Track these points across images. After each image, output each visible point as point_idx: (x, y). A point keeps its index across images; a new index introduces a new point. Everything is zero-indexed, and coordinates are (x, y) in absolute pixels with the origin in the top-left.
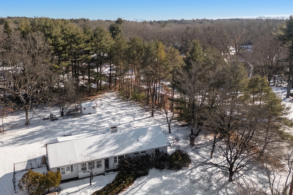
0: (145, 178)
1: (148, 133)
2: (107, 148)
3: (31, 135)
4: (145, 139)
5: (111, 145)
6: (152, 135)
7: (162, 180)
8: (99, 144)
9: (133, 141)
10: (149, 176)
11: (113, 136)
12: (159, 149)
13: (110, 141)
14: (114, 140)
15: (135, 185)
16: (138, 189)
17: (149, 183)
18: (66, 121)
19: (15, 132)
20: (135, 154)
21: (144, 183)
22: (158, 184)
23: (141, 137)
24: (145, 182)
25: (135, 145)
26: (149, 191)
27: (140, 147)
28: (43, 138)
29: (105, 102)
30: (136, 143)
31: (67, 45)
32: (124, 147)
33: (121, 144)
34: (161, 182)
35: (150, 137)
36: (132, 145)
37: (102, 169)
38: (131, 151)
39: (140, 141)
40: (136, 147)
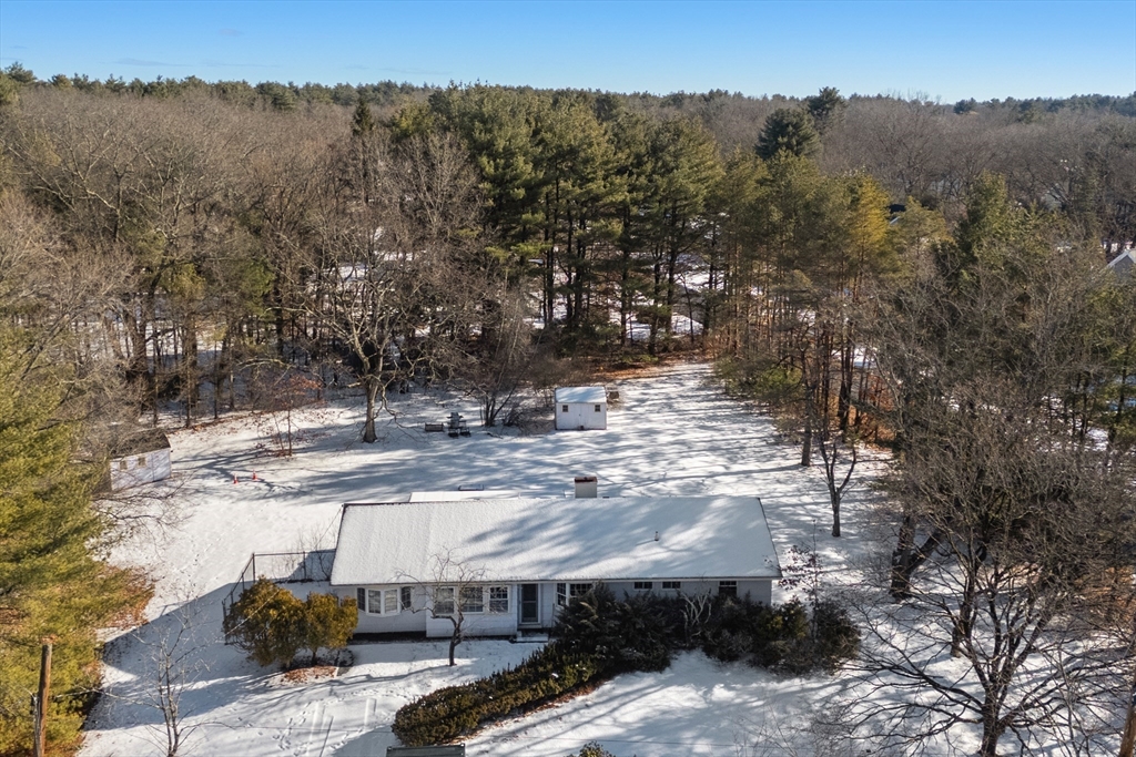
0: (648, 679)
1: (707, 518)
2: (540, 548)
3: (362, 476)
5: (556, 541)
6: (720, 529)
7: (705, 699)
8: (515, 532)
9: (640, 539)
10: (667, 674)
11: (573, 510)
12: (734, 583)
13: (559, 527)
14: (572, 526)
15: (599, 696)
16: (601, 712)
17: (654, 700)
18: (491, 444)
19: (322, 459)
20: (638, 585)
21: (633, 697)
22: (684, 710)
23: (673, 528)
24: (641, 693)
25: (642, 554)
26: (640, 728)
27: (657, 564)
28: (394, 489)
29: (656, 395)
30: (648, 548)
31: (544, 182)
32: (597, 556)
33: (589, 544)
34: (698, 707)
35: (710, 535)
36: (632, 554)
37: (510, 618)
38: (618, 572)
39: (666, 545)
40: (641, 562)
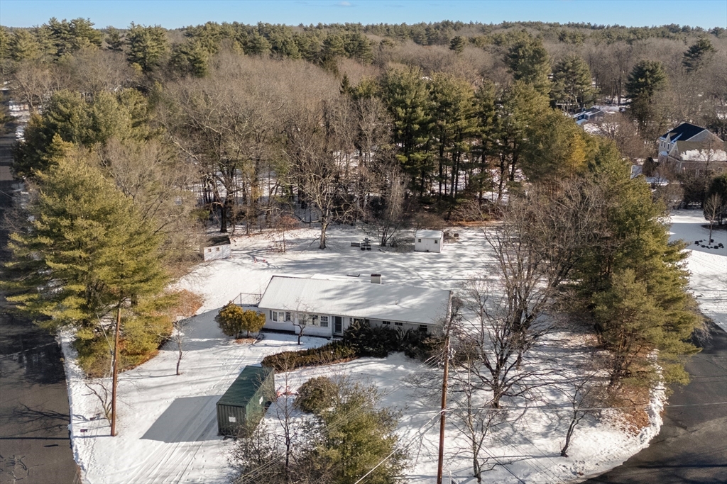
1: (424, 295)
4: (410, 302)
7: (393, 369)
12: (426, 326)
14: (365, 291)
17: (371, 367)
18: (377, 254)
20: (384, 322)
22: (381, 371)
23: (409, 297)
27: (394, 311)
34: (388, 371)
35: (423, 302)
36: (385, 306)
37: (328, 330)
39: (401, 304)
40: (387, 310)
